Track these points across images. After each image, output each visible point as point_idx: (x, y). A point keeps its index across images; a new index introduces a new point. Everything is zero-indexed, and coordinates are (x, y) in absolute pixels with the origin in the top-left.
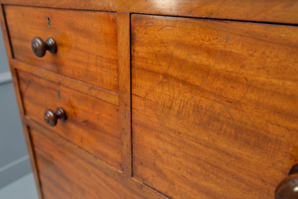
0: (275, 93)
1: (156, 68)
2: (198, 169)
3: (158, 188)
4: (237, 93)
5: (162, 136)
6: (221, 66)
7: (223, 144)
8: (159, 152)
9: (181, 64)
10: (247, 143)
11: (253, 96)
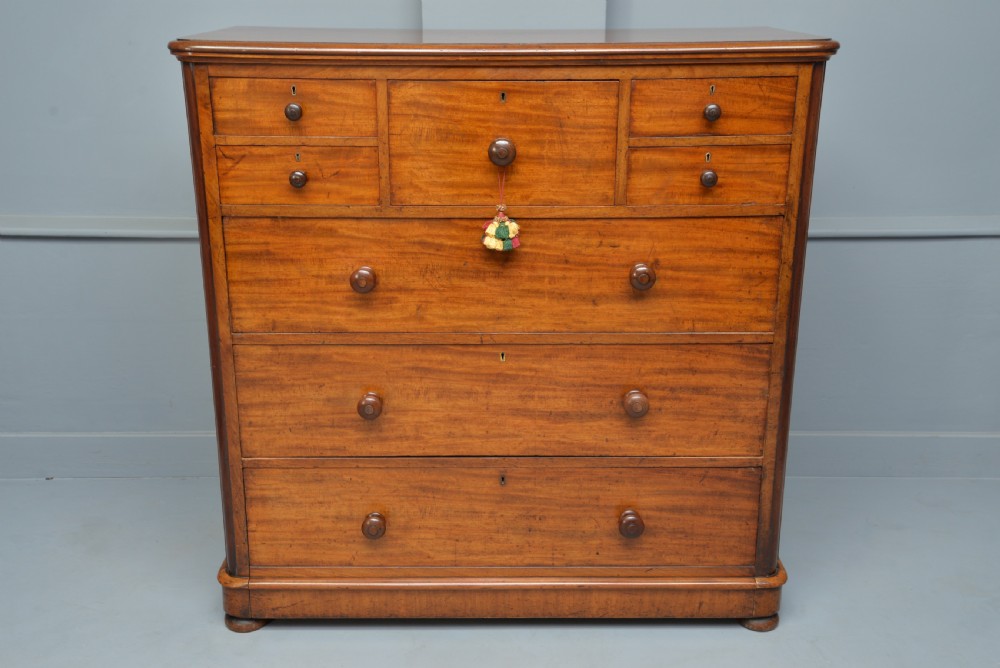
0: (476, 112)
1: (410, 112)
2: (444, 171)
3: (416, 203)
4: (459, 116)
5: (416, 158)
6: (449, 103)
7: (456, 147)
8: (415, 171)
9: (426, 106)
10: (468, 141)
11: (467, 115)
